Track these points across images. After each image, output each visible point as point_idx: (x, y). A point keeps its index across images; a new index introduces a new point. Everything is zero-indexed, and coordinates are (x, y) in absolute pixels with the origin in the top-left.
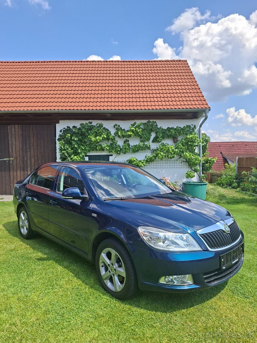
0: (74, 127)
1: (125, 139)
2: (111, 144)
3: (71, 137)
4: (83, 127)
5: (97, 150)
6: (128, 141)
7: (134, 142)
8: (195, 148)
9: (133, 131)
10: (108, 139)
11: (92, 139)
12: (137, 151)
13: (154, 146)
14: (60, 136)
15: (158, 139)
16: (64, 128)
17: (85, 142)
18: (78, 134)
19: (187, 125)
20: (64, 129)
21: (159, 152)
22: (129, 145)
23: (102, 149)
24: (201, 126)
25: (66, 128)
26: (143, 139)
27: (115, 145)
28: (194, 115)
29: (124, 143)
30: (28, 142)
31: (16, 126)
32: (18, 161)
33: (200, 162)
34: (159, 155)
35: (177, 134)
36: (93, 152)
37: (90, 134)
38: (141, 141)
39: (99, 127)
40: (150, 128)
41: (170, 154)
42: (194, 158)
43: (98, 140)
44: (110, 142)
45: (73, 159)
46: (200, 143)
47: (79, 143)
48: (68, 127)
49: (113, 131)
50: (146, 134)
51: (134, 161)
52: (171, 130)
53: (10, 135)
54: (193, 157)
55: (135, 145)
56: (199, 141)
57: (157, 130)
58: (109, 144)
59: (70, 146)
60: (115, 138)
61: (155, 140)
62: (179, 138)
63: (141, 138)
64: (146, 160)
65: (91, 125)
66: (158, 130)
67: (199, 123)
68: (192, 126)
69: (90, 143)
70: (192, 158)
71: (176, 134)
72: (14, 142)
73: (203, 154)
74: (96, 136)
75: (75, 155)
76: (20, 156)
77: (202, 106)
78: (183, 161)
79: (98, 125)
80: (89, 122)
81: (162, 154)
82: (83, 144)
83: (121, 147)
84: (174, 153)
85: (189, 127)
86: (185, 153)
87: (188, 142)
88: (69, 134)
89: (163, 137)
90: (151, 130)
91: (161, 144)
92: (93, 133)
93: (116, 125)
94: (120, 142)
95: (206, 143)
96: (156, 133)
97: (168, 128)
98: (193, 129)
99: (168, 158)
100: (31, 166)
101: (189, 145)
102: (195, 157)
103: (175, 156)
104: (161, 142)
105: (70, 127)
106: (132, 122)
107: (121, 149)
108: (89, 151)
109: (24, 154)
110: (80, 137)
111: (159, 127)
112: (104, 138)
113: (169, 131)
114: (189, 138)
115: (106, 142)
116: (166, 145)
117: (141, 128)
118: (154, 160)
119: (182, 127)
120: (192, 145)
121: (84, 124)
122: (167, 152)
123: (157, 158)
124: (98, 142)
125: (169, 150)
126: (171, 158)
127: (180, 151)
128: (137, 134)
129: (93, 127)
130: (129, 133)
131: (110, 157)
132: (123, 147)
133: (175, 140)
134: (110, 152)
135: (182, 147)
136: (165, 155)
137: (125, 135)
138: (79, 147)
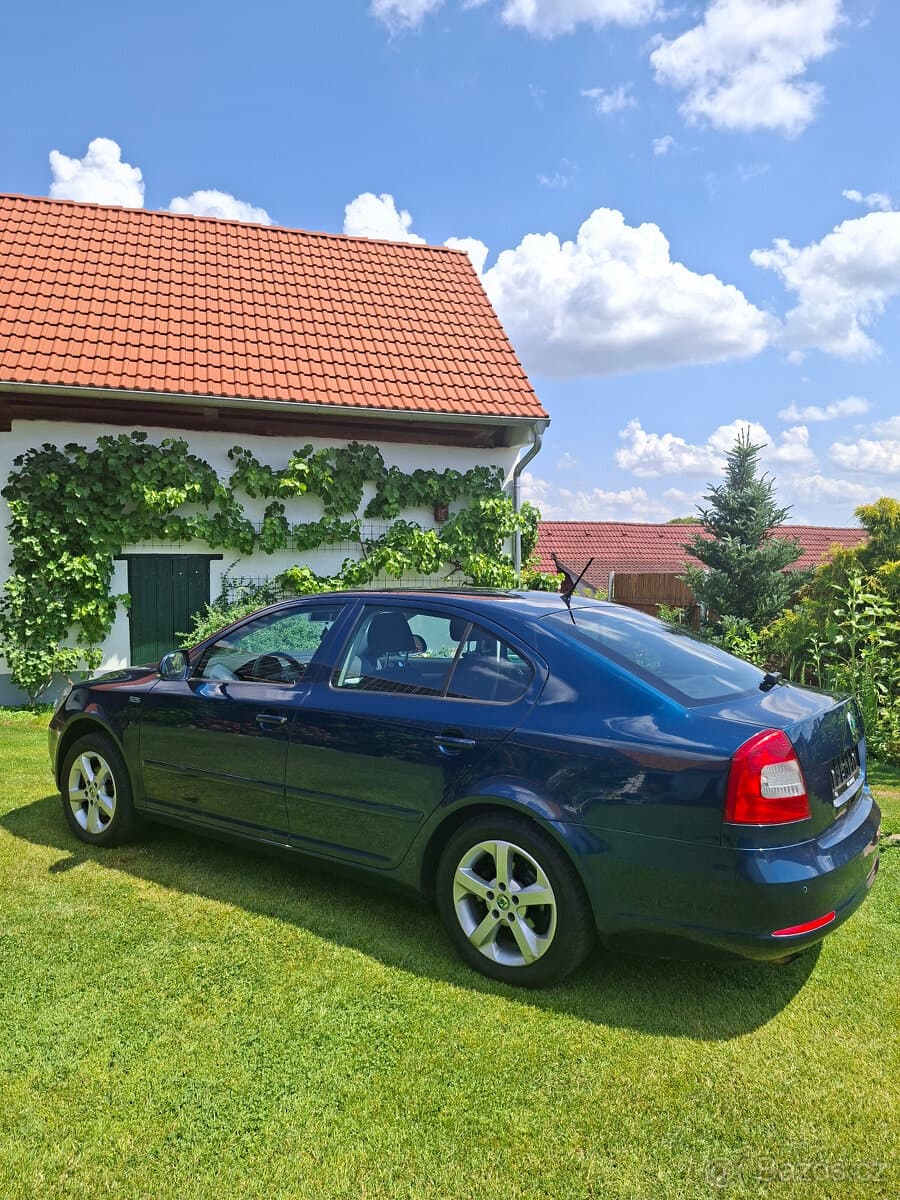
0: (72, 447)
1: (270, 500)
2: (217, 515)
3: (62, 487)
4: (108, 450)
5: (162, 536)
6: (282, 509)
7: (303, 513)
8: (500, 541)
9: (300, 475)
10: (207, 497)
11: (147, 497)
12: (315, 545)
13: (371, 529)
14: (15, 478)
15: (386, 508)
16: (33, 451)
17: (118, 507)
18: (89, 474)
19: (476, 467)
20: (32, 455)
21: (389, 550)
22: (284, 522)
23: (184, 534)
24: (517, 474)
25: (40, 449)
26: (333, 504)
27: (235, 520)
28: (498, 435)
29: (266, 516)
34: (391, 561)
35: (447, 493)
36: (148, 542)
37: (138, 476)
38: (326, 510)
39: (172, 452)
40: (360, 467)
41: (425, 557)
42: (498, 574)
43: (172, 502)
44: (215, 508)
45: (66, 569)
46: (517, 527)
47: (91, 510)
48: (46, 446)
49: (225, 472)
50: (344, 489)
51: (305, 579)
52: (430, 481)
54: (495, 571)
55: (305, 525)
56: (513, 521)
57: (385, 479)
58: (210, 517)
59: (54, 517)
60: (233, 497)
61: (376, 510)
62: (455, 508)
63: (327, 499)
64: (345, 577)
65: (140, 443)
66: (385, 477)
67: (513, 463)
68: (492, 471)
69: (135, 509)
70: (492, 573)
71: (444, 495)
73: (523, 560)
74: (161, 487)
75: (74, 554)
77: (525, 410)
78: (465, 583)
79: (172, 444)
80: (135, 435)
81: (399, 555)
82: (106, 511)
83: (257, 529)
84: (438, 558)
85: (483, 472)
86: (471, 558)
87: (483, 520)
88: (53, 475)
89: (403, 502)
90: (364, 476)
91: (396, 524)
92: (150, 474)
93: (238, 450)
94: (252, 512)
95: (533, 528)
96: (380, 486)
97: (419, 472)
98: (495, 481)
99: (419, 571)
101: (484, 531)
102: (501, 571)
103: (441, 564)
104: (397, 518)
105: (54, 447)
106: (300, 444)
107: (255, 536)
108: (134, 540)
110: (98, 488)
111: (388, 466)
112: (194, 496)
113: (423, 482)
114: (485, 509)
115: (199, 507)
116: (412, 529)
117: (332, 468)
118: (371, 580)
119: (463, 473)
120: (494, 532)
121: (116, 438)
122: (415, 551)
123: (383, 571)
124: (169, 509)
125: (422, 544)
126: (427, 573)
127: (456, 549)
128: (314, 485)
129: (150, 453)
130: (287, 482)
131: (212, 562)
132: (264, 528)
133: (439, 512)
134: (212, 546)
135: (462, 537)
136: (409, 561)
137: (270, 487)
138: (92, 524)
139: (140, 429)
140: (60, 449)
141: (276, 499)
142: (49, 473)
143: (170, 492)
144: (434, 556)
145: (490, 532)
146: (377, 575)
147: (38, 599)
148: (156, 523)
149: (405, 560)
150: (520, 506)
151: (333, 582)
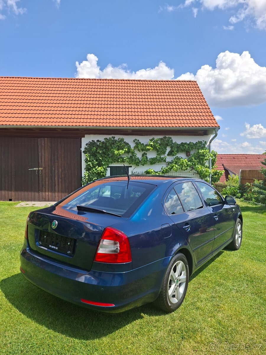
0: (98, 141)
1: (143, 152)
2: (131, 156)
3: (96, 150)
4: (107, 141)
5: (118, 162)
6: (146, 154)
7: (151, 155)
8: (205, 161)
9: (151, 146)
10: (128, 152)
11: (115, 152)
12: (154, 163)
13: (169, 159)
14: (86, 148)
15: (173, 153)
16: (90, 142)
17: (108, 155)
18: (102, 147)
19: (198, 141)
20: (89, 143)
21: (174, 164)
22: (147, 158)
23: (123, 161)
24: (210, 142)
25: (91, 141)
26: (159, 153)
27: (135, 157)
28: (205, 132)
29: (142, 156)
30: (56, 154)
31: (46, 139)
32: (47, 171)
33: (210, 174)
34: (174, 167)
35: (190, 148)
36: (115, 163)
37: (113, 147)
38: (157, 154)
39: (121, 141)
40: (166, 143)
41: (184, 166)
42: (204, 170)
43: (121, 153)
44: (130, 154)
45: (97, 170)
46: (210, 157)
47: (103, 155)
48: (92, 141)
49: (132, 145)
50: (162, 149)
51: (152, 172)
52: (185, 145)
53: (40, 147)
54: (204, 169)
55: (152, 158)
56: (209, 156)
58: (129, 157)
59: (94, 158)
60: (134, 151)
61: (170, 154)
62: (192, 153)
63: (158, 151)
64: (162, 171)
65: (113, 139)
66: (173, 145)
67: (209, 140)
68: (203, 142)
69: (112, 155)
70: (203, 170)
72: (43, 154)
73: (212, 167)
74: (118, 150)
75: (99, 166)
76: (48, 167)
77: (213, 125)
78: (195, 173)
79: (120, 139)
80: (112, 137)
81: (176, 166)
82: (106, 156)
83: (140, 159)
84: (187, 166)
85: (200, 142)
86: (197, 166)
87: (200, 156)
89: (178, 152)
90: (167, 145)
91: (176, 157)
92: (116, 147)
93: (136, 140)
94: (139, 155)
95: (215, 157)
96: (171, 147)
97: (182, 143)
98: (204, 145)
99: (182, 170)
100: (58, 175)
101: (201, 159)
102: (205, 170)
103: (188, 168)
104: (176, 156)
105: (94, 141)
106: (151, 137)
107: (140, 161)
108: (112, 163)
109: (52, 164)
110: (104, 150)
111: (174, 142)
112: (125, 152)
113: (183, 146)
114: (201, 153)
115: (127, 154)
116: (180, 159)
117: (159, 143)
118: (169, 172)
119: (195, 143)
120: (203, 159)
121: (108, 138)
122: (181, 164)
123: (172, 170)
124: (120, 155)
125: (183, 162)
126: (184, 170)
127: (192, 164)
128: (154, 148)
129: (116, 142)
130: (148, 147)
131: (129, 168)
132: (142, 159)
133: (188, 154)
134: (130, 164)
135: (194, 160)
136: (179, 167)
137: (144, 149)
138: (103, 159)
139: (113, 136)
140: (96, 141)
141: (145, 152)
142: (94, 147)
143: (120, 151)
144: (186, 166)
145: (202, 159)
146: (170, 171)
147: (91, 177)
148: (117, 159)
149: (178, 167)
150: (211, 151)
151: (159, 173)
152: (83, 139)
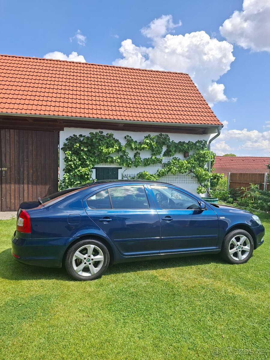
0: (81, 136)
1: (136, 151)
2: (121, 156)
3: (80, 147)
4: (93, 136)
5: (107, 162)
6: (139, 154)
7: (146, 155)
8: (204, 163)
9: (147, 144)
10: (120, 150)
11: (103, 150)
12: (149, 165)
13: (165, 160)
14: (65, 145)
15: (170, 153)
17: (94, 153)
18: (87, 143)
19: (199, 140)
20: (70, 138)
21: (172, 166)
22: (140, 158)
24: (210, 142)
25: (73, 136)
26: (154, 152)
27: (126, 157)
28: (204, 130)
29: (135, 156)
30: (26, 150)
31: (12, 131)
32: (13, 172)
33: (209, 177)
34: (172, 170)
35: (189, 148)
36: (102, 164)
37: (101, 144)
38: (152, 154)
39: (109, 137)
40: (163, 141)
41: (182, 168)
42: (204, 174)
43: (111, 152)
44: (121, 154)
45: (80, 172)
46: (210, 159)
47: (88, 154)
48: (74, 135)
49: (123, 143)
50: (158, 148)
51: (147, 175)
52: (184, 145)
53: (3, 141)
55: (146, 159)
58: (119, 156)
59: (77, 156)
60: (126, 150)
62: (191, 153)
64: (158, 174)
65: (101, 134)
66: (170, 144)
67: (209, 139)
68: (203, 142)
69: (99, 154)
72: (8, 150)
73: (211, 169)
74: (107, 147)
75: (83, 167)
76: (15, 166)
77: (215, 123)
78: (193, 176)
79: (109, 135)
80: (100, 132)
81: (175, 168)
82: (92, 155)
83: (133, 160)
84: (186, 169)
85: (200, 142)
86: (197, 169)
88: (78, 144)
89: (176, 152)
90: (164, 143)
91: (173, 158)
92: (104, 144)
93: (128, 136)
94: (131, 155)
96: (168, 147)
97: (180, 142)
98: (204, 145)
99: (180, 173)
101: (201, 160)
104: (173, 156)
105: (76, 135)
106: (146, 134)
107: (132, 162)
108: (98, 163)
109: (20, 163)
110: (89, 148)
111: (171, 141)
112: (116, 150)
113: (182, 145)
114: (202, 154)
115: (117, 153)
116: (178, 160)
118: (165, 175)
119: (194, 142)
120: (203, 161)
121: (94, 133)
122: (180, 166)
124: (109, 154)
126: (183, 173)
127: (192, 166)
128: (150, 146)
129: (104, 137)
130: (143, 146)
131: (119, 170)
133: (185, 155)
134: (120, 165)
137: (138, 148)
138: (87, 158)
139: (101, 130)
140: (78, 136)
141: (138, 151)
142: (76, 143)
143: (110, 149)
146: (167, 174)
147: (72, 180)
148: (105, 158)
149: (177, 169)
151: (154, 176)
152: (61, 132)
